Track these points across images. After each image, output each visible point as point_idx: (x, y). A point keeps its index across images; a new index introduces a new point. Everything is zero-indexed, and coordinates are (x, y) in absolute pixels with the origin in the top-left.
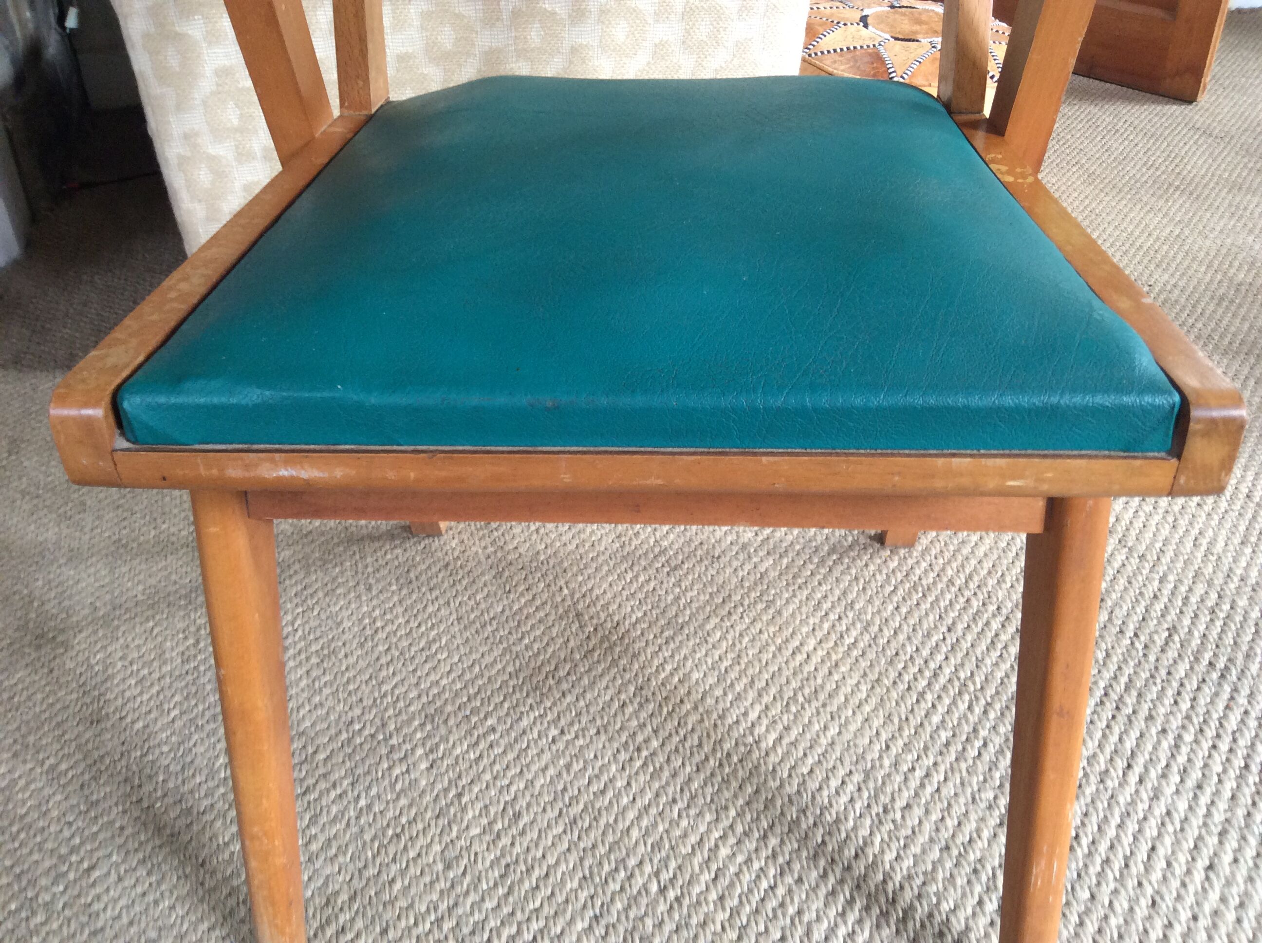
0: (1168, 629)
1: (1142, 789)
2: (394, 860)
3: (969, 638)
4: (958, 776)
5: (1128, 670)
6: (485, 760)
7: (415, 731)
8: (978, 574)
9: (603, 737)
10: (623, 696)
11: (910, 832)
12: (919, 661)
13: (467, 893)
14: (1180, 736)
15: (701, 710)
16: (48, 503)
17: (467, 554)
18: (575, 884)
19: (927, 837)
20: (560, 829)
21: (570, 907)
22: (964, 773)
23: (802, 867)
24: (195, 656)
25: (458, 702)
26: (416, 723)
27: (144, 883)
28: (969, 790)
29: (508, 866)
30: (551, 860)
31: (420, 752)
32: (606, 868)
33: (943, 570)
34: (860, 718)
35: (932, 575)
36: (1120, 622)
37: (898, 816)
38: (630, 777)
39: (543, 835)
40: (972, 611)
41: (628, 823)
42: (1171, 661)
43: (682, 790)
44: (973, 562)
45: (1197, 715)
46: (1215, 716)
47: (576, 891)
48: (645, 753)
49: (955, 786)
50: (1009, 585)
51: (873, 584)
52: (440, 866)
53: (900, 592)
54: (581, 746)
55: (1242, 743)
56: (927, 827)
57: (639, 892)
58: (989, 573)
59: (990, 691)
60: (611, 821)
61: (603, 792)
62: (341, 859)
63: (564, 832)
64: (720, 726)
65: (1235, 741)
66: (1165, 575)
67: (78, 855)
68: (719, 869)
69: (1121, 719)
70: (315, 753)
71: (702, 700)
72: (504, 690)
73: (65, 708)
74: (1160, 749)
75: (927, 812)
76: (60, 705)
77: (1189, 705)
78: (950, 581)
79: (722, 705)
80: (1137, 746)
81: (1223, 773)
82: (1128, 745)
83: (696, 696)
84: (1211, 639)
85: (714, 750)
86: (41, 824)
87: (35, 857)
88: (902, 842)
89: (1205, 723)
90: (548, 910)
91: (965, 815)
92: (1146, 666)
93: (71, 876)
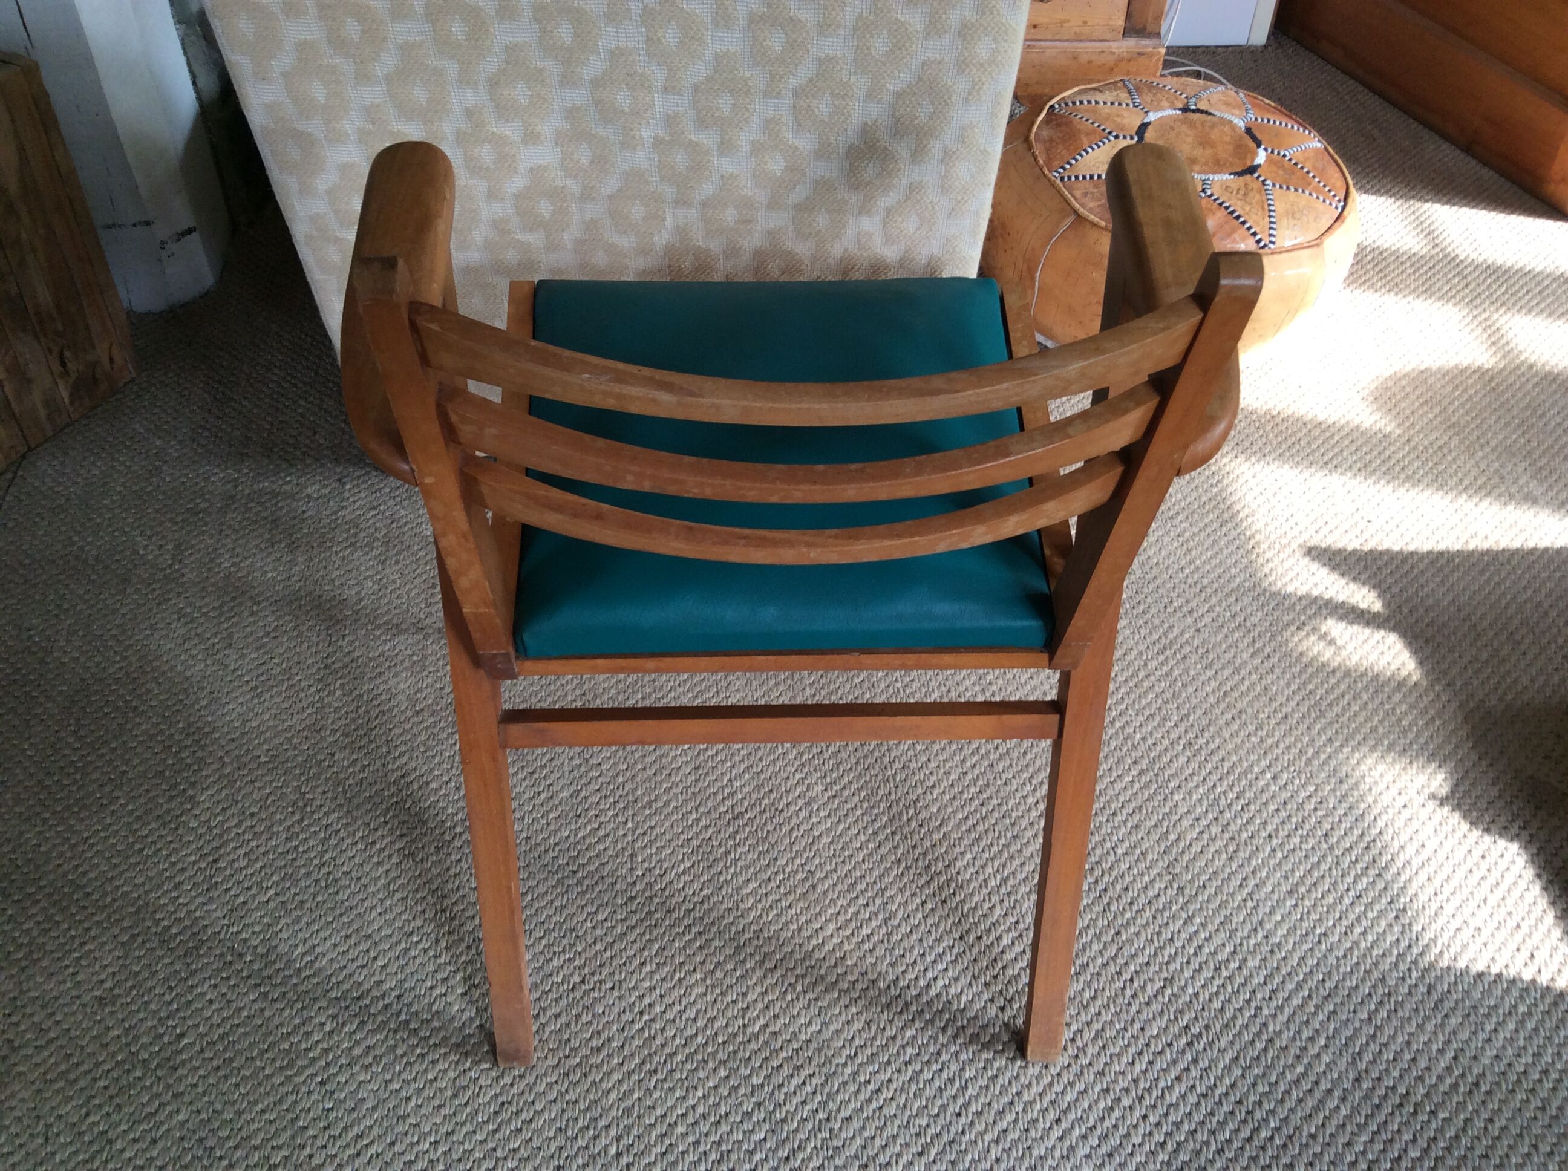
0: (1165, 979)
1: (1059, 1145)
2: (415, 1080)
3: (976, 950)
4: (904, 1097)
5: (1106, 1017)
7: (461, 954)
9: (616, 994)
10: (646, 953)
11: (841, 1144)
12: (920, 967)
13: (464, 1124)
14: (1119, 1099)
15: (708, 982)
16: (199, 631)
17: (554, 763)
18: (551, 1134)
19: (854, 1151)
20: (554, 1079)
21: (541, 1154)
22: (911, 1095)
23: (739, 1158)
24: (298, 835)
26: (464, 945)
27: (220, 1058)
28: (909, 1113)
29: (503, 1104)
30: (538, 1107)
32: (580, 1124)
33: (983, 867)
34: (844, 1018)
35: (971, 870)
36: (1123, 961)
37: (837, 1126)
38: (626, 1039)
39: (539, 1081)
40: (990, 920)
41: (610, 1085)
42: (1151, 1016)
43: (665, 1061)
44: (1017, 862)
45: (1146, 1080)
46: (1162, 1084)
47: (550, 1139)
48: (646, 1017)
49: (898, 1106)
51: (912, 872)
52: (449, 1093)
53: (935, 884)
54: (595, 998)
55: (1172, 1118)
56: (858, 1142)
57: (599, 1154)
58: (1027, 878)
60: (597, 1080)
61: (599, 1049)
62: (374, 1069)
63: (556, 1082)
64: (719, 1002)
65: (1166, 1115)
66: (1193, 915)
67: (174, 1020)
68: (671, 1145)
69: (1075, 1069)
70: (375, 958)
71: (713, 971)
72: (546, 925)
73: (183, 869)
74: (1094, 1108)
75: (863, 1128)
76: (180, 866)
77: (1144, 1067)
78: (985, 881)
79: (728, 981)
80: (1077, 1100)
81: (1140, 1145)
82: (1068, 1098)
83: (709, 967)
84: (1201, 999)
85: (706, 1026)
86: (149, 984)
87: (141, 1015)
88: (831, 1152)
89: (1149, 1090)
90: (523, 1153)
91: (894, 1137)
92: (1124, 1016)
93: (166, 1039)
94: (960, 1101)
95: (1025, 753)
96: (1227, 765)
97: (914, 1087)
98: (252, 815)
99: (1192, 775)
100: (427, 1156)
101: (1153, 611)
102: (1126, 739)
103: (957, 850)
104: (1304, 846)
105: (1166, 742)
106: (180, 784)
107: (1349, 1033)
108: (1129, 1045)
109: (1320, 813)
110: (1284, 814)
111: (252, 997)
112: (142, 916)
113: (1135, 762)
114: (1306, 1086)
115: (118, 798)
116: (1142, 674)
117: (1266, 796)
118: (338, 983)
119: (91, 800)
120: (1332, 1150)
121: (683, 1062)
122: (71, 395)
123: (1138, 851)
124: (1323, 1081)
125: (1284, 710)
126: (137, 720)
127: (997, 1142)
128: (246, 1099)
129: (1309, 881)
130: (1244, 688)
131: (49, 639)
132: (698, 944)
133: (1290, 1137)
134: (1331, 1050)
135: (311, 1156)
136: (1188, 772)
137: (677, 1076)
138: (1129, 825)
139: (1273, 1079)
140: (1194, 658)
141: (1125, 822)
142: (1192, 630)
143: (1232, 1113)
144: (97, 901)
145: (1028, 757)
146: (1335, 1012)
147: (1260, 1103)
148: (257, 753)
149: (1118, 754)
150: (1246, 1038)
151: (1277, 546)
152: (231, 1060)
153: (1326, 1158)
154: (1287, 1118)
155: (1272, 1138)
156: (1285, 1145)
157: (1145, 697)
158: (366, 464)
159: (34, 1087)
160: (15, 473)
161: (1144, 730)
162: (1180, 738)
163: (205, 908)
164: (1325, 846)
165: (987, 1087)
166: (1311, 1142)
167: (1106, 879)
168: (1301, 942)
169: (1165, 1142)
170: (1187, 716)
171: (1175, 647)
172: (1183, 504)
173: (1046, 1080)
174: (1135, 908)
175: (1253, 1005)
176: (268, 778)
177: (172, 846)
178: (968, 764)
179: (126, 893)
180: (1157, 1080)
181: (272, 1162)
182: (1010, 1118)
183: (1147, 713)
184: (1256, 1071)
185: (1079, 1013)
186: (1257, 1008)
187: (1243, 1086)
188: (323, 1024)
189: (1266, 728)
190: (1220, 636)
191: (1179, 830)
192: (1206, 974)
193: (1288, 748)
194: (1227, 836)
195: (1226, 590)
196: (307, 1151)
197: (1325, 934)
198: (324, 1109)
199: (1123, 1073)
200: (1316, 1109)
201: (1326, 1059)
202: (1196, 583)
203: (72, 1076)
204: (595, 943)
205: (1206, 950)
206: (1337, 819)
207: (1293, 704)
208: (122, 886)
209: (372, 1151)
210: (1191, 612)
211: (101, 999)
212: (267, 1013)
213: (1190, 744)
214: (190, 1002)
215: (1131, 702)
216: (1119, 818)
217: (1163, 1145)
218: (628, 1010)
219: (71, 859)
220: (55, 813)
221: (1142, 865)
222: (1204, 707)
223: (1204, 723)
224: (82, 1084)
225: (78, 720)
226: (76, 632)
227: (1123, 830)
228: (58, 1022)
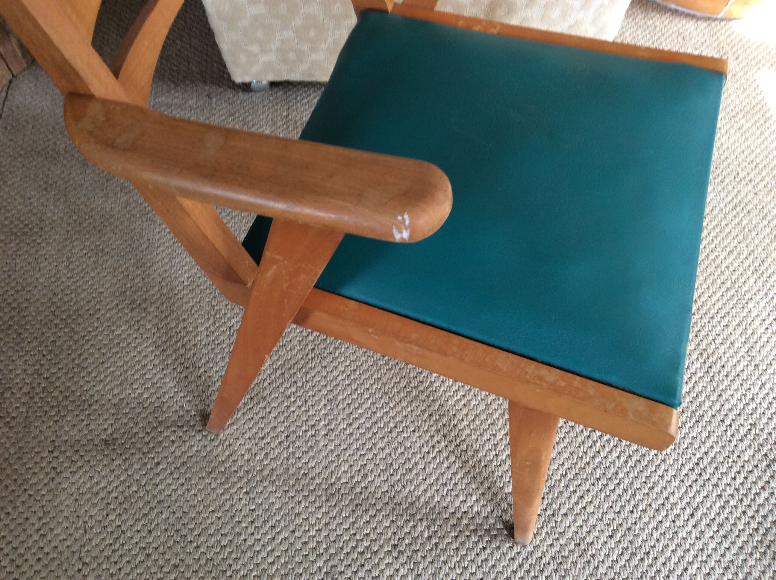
0: (751, 424)
1: (694, 530)
2: (302, 490)
4: (598, 500)
5: (717, 449)
6: (354, 436)
9: (417, 434)
10: (432, 409)
11: (562, 531)
13: (335, 518)
14: (728, 501)
15: (472, 427)
16: (135, 198)
18: (388, 525)
19: (570, 535)
20: (386, 489)
21: (383, 537)
22: (602, 500)
24: (213, 333)
25: (345, 394)
26: (323, 403)
27: (183, 478)
28: (602, 511)
29: (357, 505)
30: (378, 507)
31: (322, 423)
32: (404, 518)
36: (725, 413)
37: (559, 519)
38: (426, 463)
39: (377, 491)
41: (420, 493)
42: (744, 448)
43: (451, 478)
45: (743, 489)
46: (753, 491)
47: (388, 527)
48: (437, 450)
49: (595, 507)
52: (324, 499)
54: (405, 437)
55: (761, 513)
56: (573, 529)
57: (418, 537)
61: (411, 470)
62: (277, 484)
63: (387, 491)
64: (479, 440)
65: (757, 511)
67: (152, 454)
68: (460, 531)
69: (700, 482)
70: (270, 412)
71: (473, 421)
72: (370, 391)
73: (146, 356)
74: (714, 507)
75: (575, 521)
76: (143, 354)
77: (742, 481)
79: (483, 427)
80: (702, 502)
81: (743, 530)
82: (697, 501)
83: (471, 417)
85: (473, 455)
86: (134, 431)
87: (132, 451)
88: (557, 536)
89: (746, 495)
90: (373, 536)
91: (595, 526)
92: (728, 448)
93: (149, 466)
94: (632, 503)
97: (603, 495)
98: (184, 320)
99: (759, 290)
100: (315, 539)
101: (727, 181)
102: (716, 268)
105: (741, 269)
106: (137, 300)
108: (732, 467)
111: (198, 438)
112: (124, 387)
113: (723, 283)
115: (99, 310)
116: (723, 224)
118: (249, 429)
119: (83, 311)
121: (461, 478)
126: (105, 258)
127: (656, 528)
128: (202, 503)
131: (43, 205)
132: (463, 403)
135: (245, 540)
136: (756, 289)
137: (459, 487)
140: (755, 212)
141: (720, 322)
142: (752, 194)
144: (95, 377)
148: (181, 279)
149: (712, 277)
152: (190, 479)
157: (727, 239)
158: (224, 85)
159: (74, 498)
161: (727, 261)
162: (749, 266)
163: (163, 381)
165: (648, 494)
167: (711, 360)
170: (753, 251)
171: (743, 205)
172: (740, 107)
173: (683, 490)
174: (730, 378)
176: (190, 296)
177: (137, 341)
179: (113, 372)
181: (222, 544)
182: (663, 513)
183: (728, 250)
185: (700, 447)
188: (243, 455)
191: (753, 327)
196: (243, 537)
198: (250, 510)
202: (752, 161)
203: (95, 490)
204: (400, 402)
208: (110, 367)
209: (282, 536)
210: (750, 181)
211: (106, 441)
212: (208, 449)
213: (756, 270)
214: (160, 442)
215: (718, 243)
216: (716, 320)
217: (757, 530)
218: (425, 445)
219: (76, 350)
220: (62, 320)
221: (732, 351)
222: (763, 245)
223: (764, 255)
224: (102, 495)
225: (68, 258)
226: (59, 199)
227: (719, 328)
228: (82, 456)
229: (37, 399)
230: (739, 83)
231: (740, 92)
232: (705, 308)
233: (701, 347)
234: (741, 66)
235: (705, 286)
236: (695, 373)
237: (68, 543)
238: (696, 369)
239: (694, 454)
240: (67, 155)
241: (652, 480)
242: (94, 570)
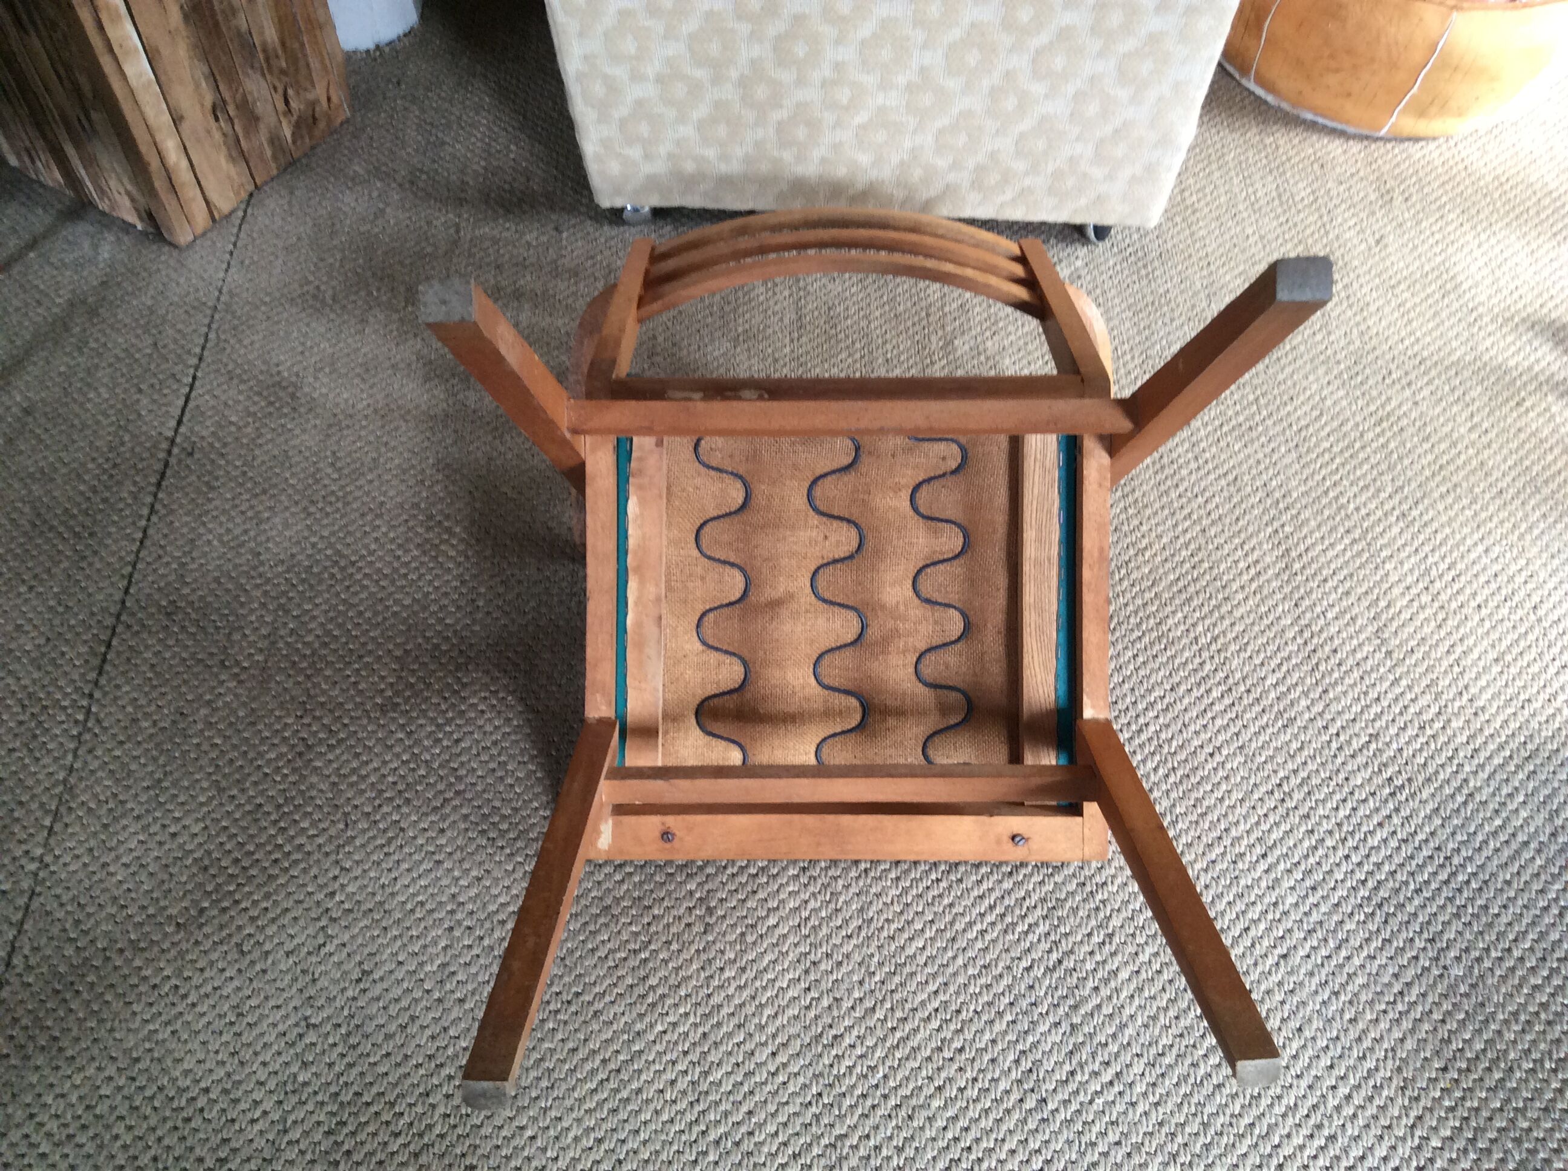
0: (1371, 735)
1: (1265, 877)
3: (1186, 701)
5: (1312, 766)
8: (1225, 636)
14: (1323, 840)
27: (495, 761)
33: (1194, 625)
35: (1182, 628)
36: (1330, 717)
40: (1201, 674)
42: (1355, 768)
44: (1227, 622)
45: (1349, 825)
46: (1364, 829)
50: (1248, 654)
51: (1124, 627)
53: (1146, 640)
55: (1373, 859)
58: (1236, 637)
59: (1182, 756)
65: (1368, 856)
66: (1400, 678)
67: (450, 727)
69: (1281, 811)
73: (447, 594)
74: (1299, 846)
76: (443, 590)
77: (1347, 813)
78: (1196, 638)
80: (1282, 839)
81: (1342, 881)
82: (1275, 835)
84: (1405, 755)
89: (1352, 833)
92: (1330, 766)
95: (1238, 519)
96: (1439, 537)
99: (1404, 545)
101: (1371, 382)
102: (1339, 509)
103: (1169, 609)
104: (1512, 617)
105: (1379, 513)
107: (1547, 792)
108: (1334, 792)
109: (1530, 586)
110: (1493, 586)
112: (412, 634)
113: (1348, 532)
114: (1503, 837)
115: (379, 527)
116: (1357, 445)
117: (1477, 568)
119: (355, 527)
120: (1526, 896)
122: (293, 134)
123: (1348, 616)
124: (1520, 834)
125: (1500, 485)
126: (389, 455)
127: (1206, 870)
129: (1515, 651)
130: (1460, 462)
131: (297, 375)
133: (1485, 882)
134: (1529, 806)
136: (1400, 542)
138: (1340, 591)
139: (1472, 830)
140: (1412, 430)
141: (1336, 588)
142: (1410, 403)
143: (1431, 857)
144: (370, 618)
145: (1241, 523)
146: (1534, 772)
147: (1458, 850)
149: (1331, 523)
150: (1448, 791)
151: (1500, 320)
153: (1520, 902)
154: (1483, 864)
155: (1468, 882)
156: (1481, 889)
157: (1360, 469)
158: (580, 213)
159: (330, 780)
160: (245, 212)
161: (1358, 500)
162: (1393, 509)
164: (1532, 617)
165: (1197, 822)
166: (1506, 887)
167: (1315, 641)
168: (1505, 706)
169: (1366, 880)
170: (1402, 488)
171: (1392, 419)
172: (1405, 273)
173: (1253, 819)
174: (1343, 669)
175: (1456, 762)
178: (1180, 528)
180: (1360, 825)
182: (1218, 850)
183: (1361, 484)
184: (1456, 822)
185: (1285, 762)
186: (1458, 765)
187: (1442, 835)
189: (1480, 502)
190: (1438, 410)
191: (1389, 597)
192: (1410, 732)
193: (1502, 522)
194: (1436, 605)
195: (1446, 363)
197: (1529, 701)
199: (1328, 817)
200: (1512, 858)
201: (1524, 814)
202: (1415, 356)
203: (363, 772)
205: (1412, 710)
206: (1546, 593)
207: (1508, 479)
210: (1409, 384)
213: (1404, 515)
216: (1330, 584)
217: (1364, 882)
219: (342, 580)
220: (322, 537)
221: (1351, 629)
222: (1419, 479)
223: (1419, 495)
224: (373, 779)
225: (334, 453)
226: (322, 369)
227: (1333, 596)
228: (345, 725)
229: (281, 645)
230: (1406, 237)
231: (1406, 250)
232: (1314, 566)
233: (1303, 622)
234: (1412, 212)
235: (1317, 535)
236: (1289, 658)
237: (320, 840)
238: (1291, 652)
239: (1275, 772)
240: (337, 307)
241: (1206, 803)
242: (356, 878)
